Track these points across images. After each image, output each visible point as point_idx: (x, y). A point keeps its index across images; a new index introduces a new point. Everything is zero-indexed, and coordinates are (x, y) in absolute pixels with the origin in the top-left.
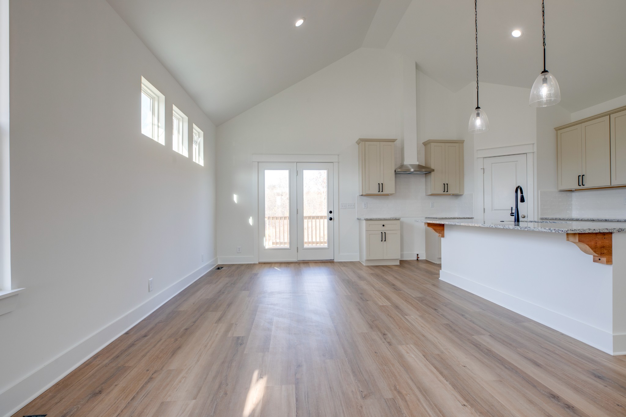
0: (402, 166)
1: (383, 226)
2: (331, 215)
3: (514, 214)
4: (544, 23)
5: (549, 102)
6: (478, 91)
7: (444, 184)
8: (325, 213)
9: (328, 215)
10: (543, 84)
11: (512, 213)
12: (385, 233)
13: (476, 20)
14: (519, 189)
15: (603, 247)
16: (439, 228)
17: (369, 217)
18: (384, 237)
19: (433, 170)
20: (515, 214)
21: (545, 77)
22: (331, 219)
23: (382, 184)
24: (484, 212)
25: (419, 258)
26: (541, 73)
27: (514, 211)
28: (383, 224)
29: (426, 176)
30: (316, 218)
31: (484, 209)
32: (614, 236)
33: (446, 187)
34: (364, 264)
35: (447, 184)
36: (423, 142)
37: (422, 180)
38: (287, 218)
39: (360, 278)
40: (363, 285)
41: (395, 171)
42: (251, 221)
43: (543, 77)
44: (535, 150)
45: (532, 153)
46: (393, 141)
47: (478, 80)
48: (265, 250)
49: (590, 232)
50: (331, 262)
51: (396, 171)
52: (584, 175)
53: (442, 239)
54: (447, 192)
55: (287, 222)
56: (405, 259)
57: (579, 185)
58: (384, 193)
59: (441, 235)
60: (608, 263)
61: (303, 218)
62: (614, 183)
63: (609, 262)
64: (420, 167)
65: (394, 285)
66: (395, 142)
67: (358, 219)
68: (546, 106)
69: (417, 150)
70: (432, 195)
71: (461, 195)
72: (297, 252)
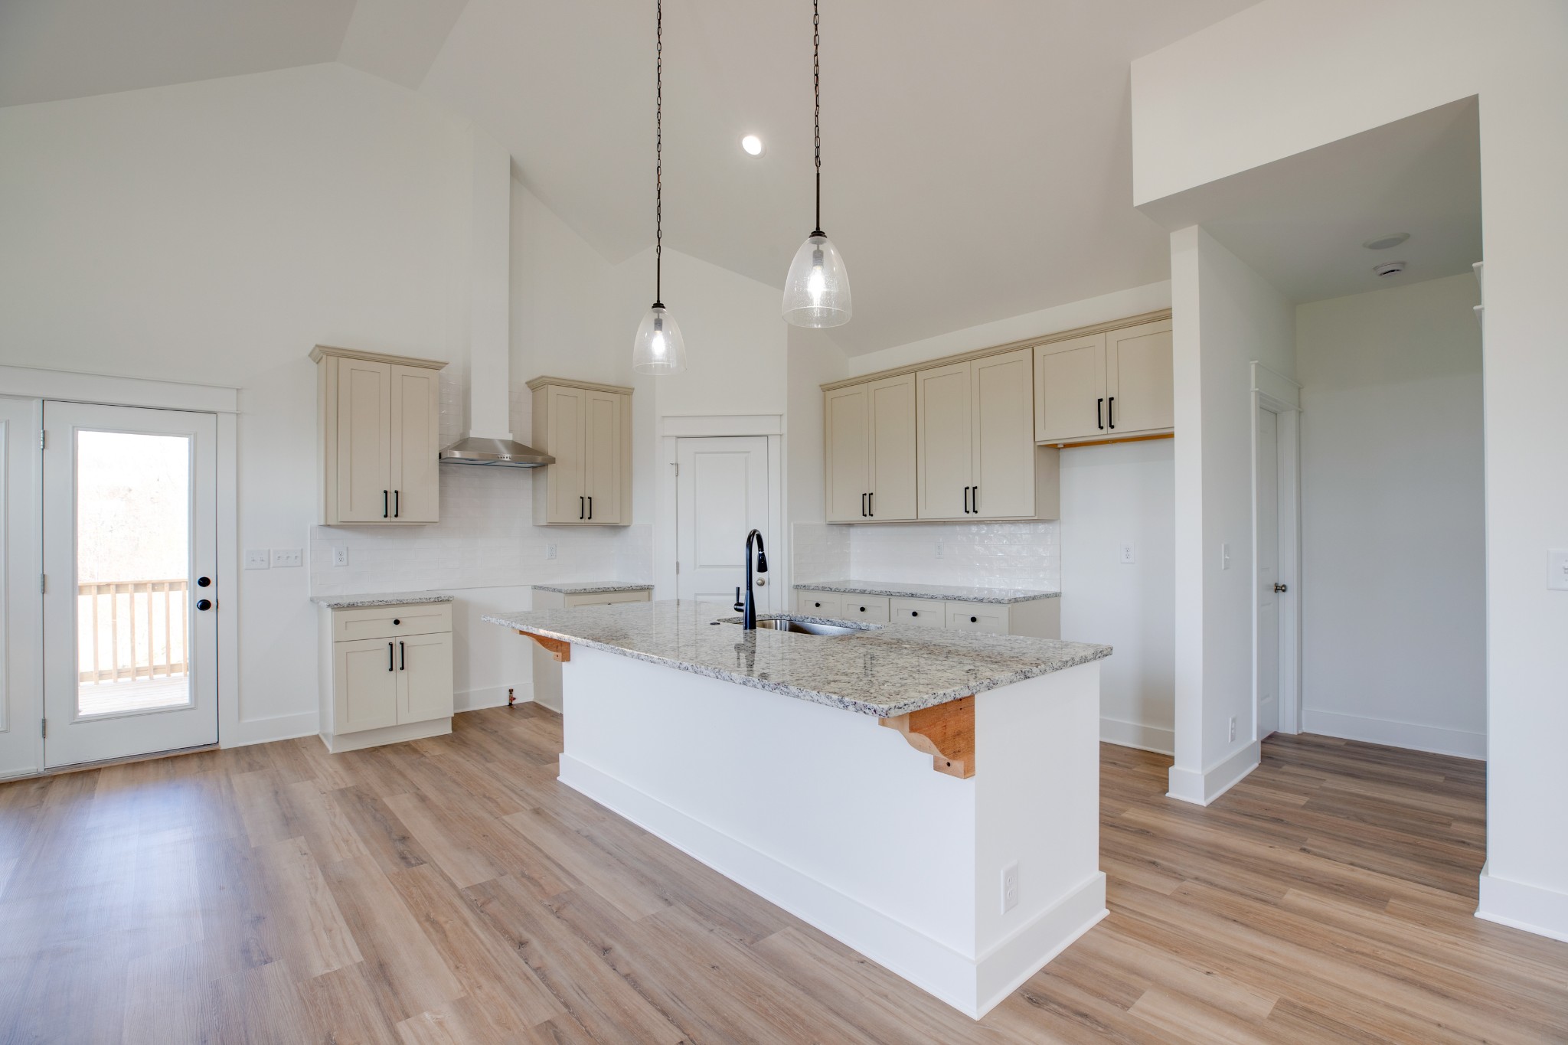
0: (463, 444)
1: (397, 622)
2: (207, 593)
3: (743, 608)
4: (817, 106)
5: (827, 315)
6: (659, 260)
7: (582, 498)
9: (194, 592)
10: (814, 266)
11: (739, 604)
12: (402, 644)
13: (659, 66)
14: (755, 539)
15: (957, 736)
17: (347, 599)
18: (397, 657)
19: (553, 461)
20: (746, 607)
21: (818, 247)
22: (205, 605)
23: (397, 492)
24: (678, 573)
25: (514, 699)
26: (810, 237)
27: (742, 599)
28: (397, 617)
29: (534, 476)
31: (678, 564)
32: (978, 703)
33: (587, 507)
34: (328, 747)
35: (590, 498)
36: (528, 380)
37: (525, 483)
41: (440, 454)
43: (815, 247)
44: (785, 431)
45: (779, 437)
46: (437, 366)
47: (659, 230)
50: (207, 754)
51: (443, 456)
52: (872, 494)
53: (565, 663)
54: (590, 518)
56: (474, 706)
57: (864, 515)
58: (402, 518)
59: (560, 654)
60: (967, 775)
62: (922, 516)
63: (968, 770)
64: (517, 448)
66: (441, 371)
67: (314, 603)
68: (819, 326)
69: (510, 402)
70: (552, 526)
71: (625, 527)
72: (44, 735)
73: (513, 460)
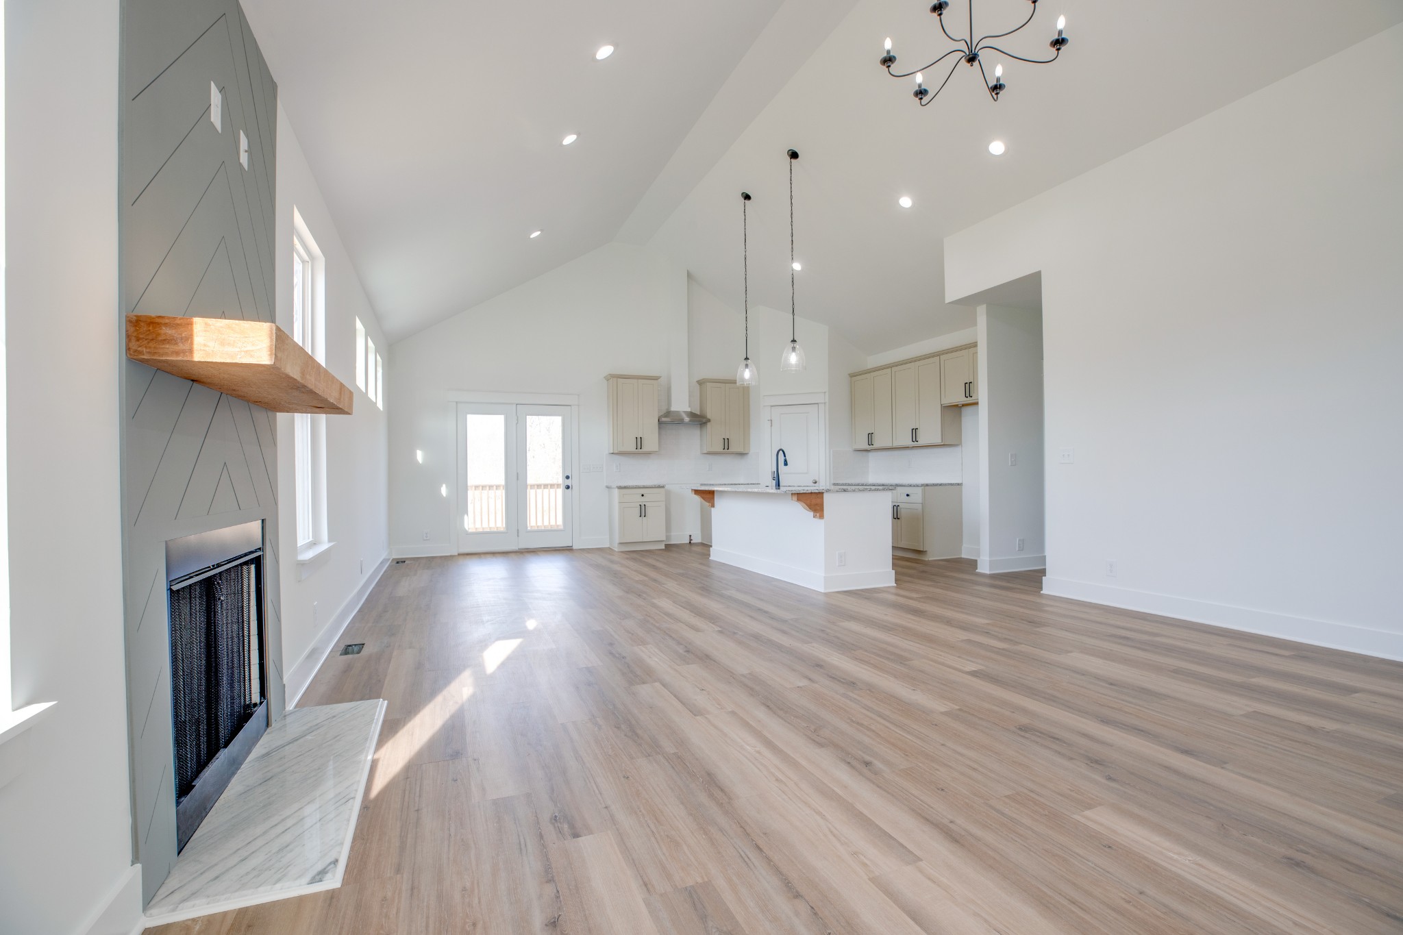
0: (668, 413)
1: (643, 495)
2: (568, 482)
7: (724, 439)
8: (559, 479)
9: (564, 482)
12: (645, 505)
14: (781, 451)
15: (817, 504)
16: (708, 495)
17: (623, 484)
18: (643, 511)
19: (709, 420)
20: (776, 478)
22: (568, 487)
23: (640, 438)
25: (692, 540)
28: (643, 493)
29: (701, 428)
30: (549, 486)
31: (772, 472)
32: (825, 496)
33: (726, 443)
34: (616, 550)
35: (728, 438)
36: (697, 380)
37: (696, 432)
38: (502, 488)
39: (612, 562)
40: (616, 567)
41: (659, 419)
42: (444, 491)
44: (827, 400)
45: (824, 403)
46: (656, 378)
48: (467, 533)
49: (804, 492)
50: (569, 549)
52: (872, 433)
53: (712, 509)
54: (728, 449)
55: (501, 493)
56: (673, 542)
57: (869, 445)
58: (645, 449)
59: (712, 504)
61: (526, 486)
62: (896, 444)
63: (822, 517)
64: (692, 415)
65: (654, 566)
66: (659, 380)
67: (607, 487)
69: (689, 392)
70: (709, 453)
71: (746, 454)
72: (518, 536)
73: (690, 421)
